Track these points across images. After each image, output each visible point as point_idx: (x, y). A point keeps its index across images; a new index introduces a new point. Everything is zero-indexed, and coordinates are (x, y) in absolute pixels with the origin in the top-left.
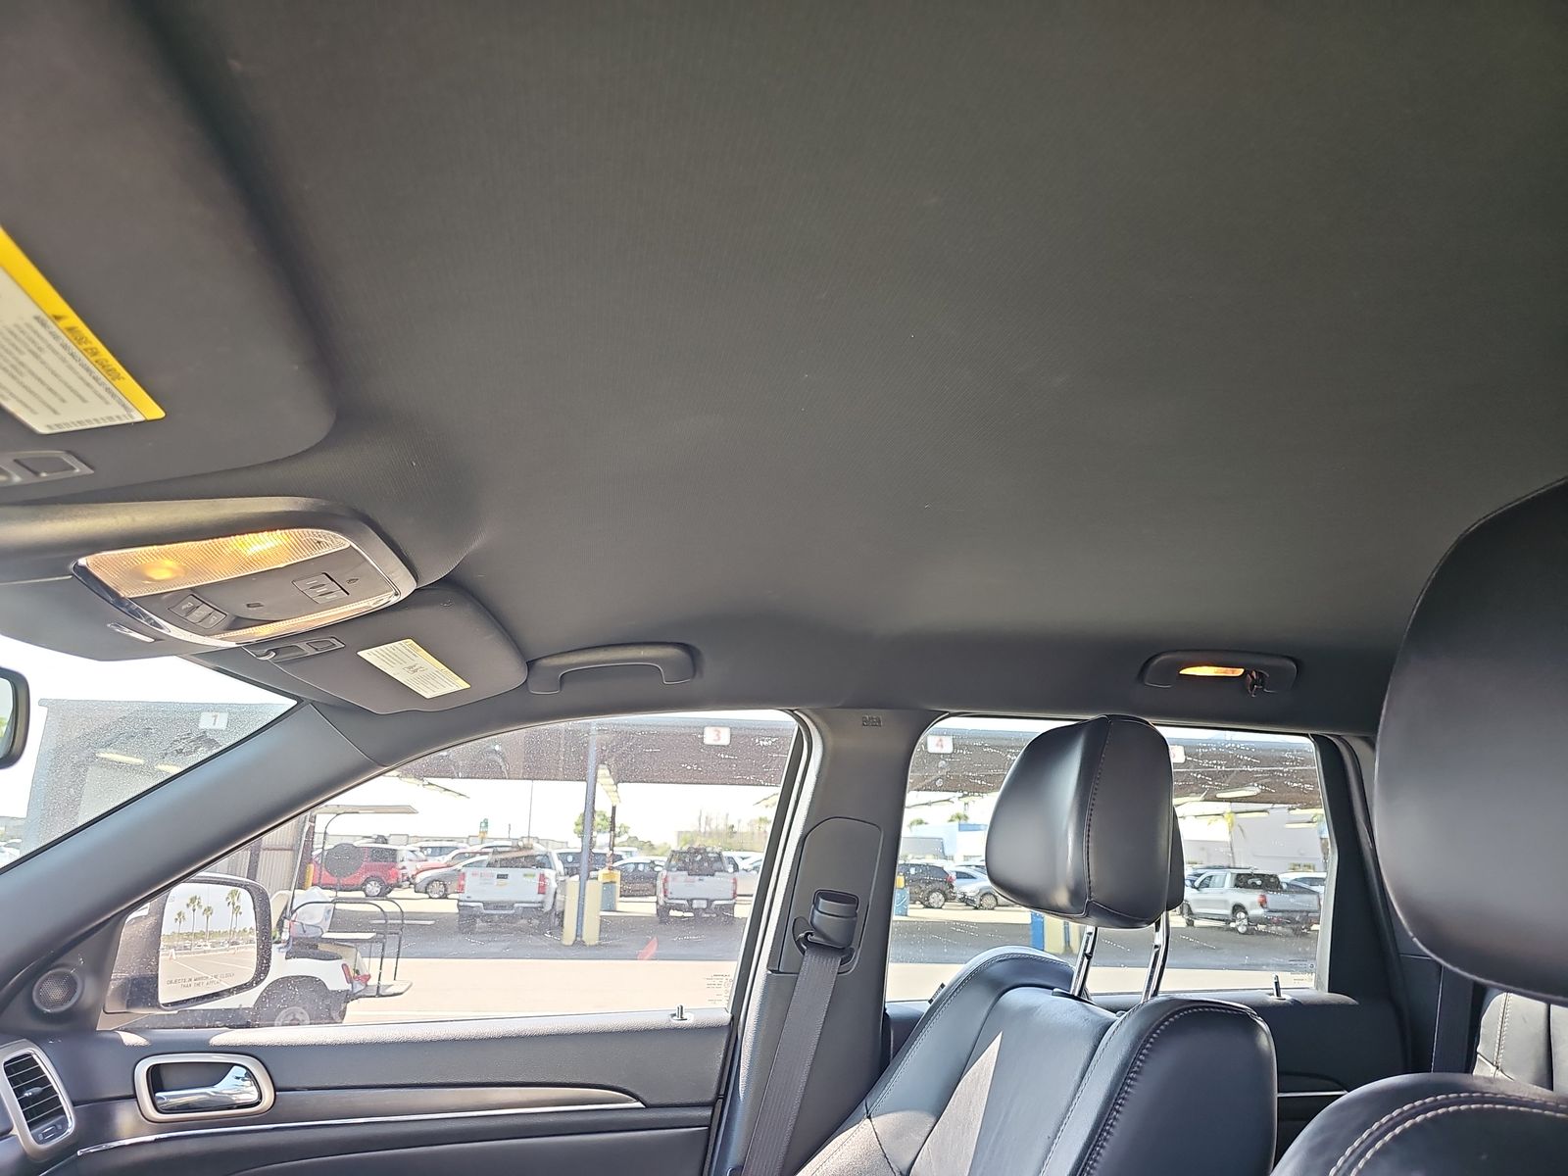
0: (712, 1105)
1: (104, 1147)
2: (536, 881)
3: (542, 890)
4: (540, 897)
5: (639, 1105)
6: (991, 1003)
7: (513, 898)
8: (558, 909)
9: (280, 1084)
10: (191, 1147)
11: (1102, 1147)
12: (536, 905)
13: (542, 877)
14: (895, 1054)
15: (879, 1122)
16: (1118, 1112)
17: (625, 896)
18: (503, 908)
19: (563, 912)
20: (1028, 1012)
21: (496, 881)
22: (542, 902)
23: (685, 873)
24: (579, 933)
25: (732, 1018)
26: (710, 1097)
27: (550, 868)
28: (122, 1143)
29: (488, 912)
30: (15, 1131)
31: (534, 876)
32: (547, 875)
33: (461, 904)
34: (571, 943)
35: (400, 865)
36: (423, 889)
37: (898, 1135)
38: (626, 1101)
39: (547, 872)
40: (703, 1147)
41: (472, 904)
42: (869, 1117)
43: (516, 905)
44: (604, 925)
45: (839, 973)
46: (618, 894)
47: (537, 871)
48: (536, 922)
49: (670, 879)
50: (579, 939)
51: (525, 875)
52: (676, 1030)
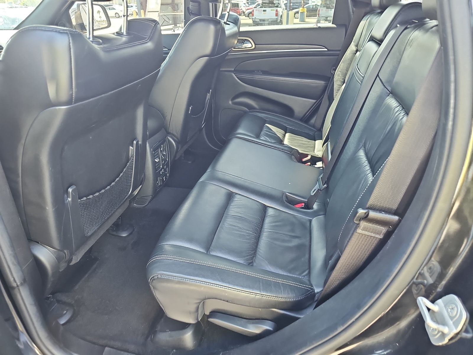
2: (275, 12)
3: (277, 15)
4: (276, 17)
7: (268, 18)
12: (275, 20)
13: (277, 11)
17: (308, 17)
21: (263, 12)
22: (277, 19)
23: (326, 8)
27: (280, 7)
29: (261, 22)
31: (274, 10)
32: (278, 10)
33: (253, 20)
35: (240, 8)
36: (247, 16)
39: (278, 9)
41: (256, 20)
43: (269, 20)
46: (306, 16)
47: (275, 9)
49: (321, 10)
51: (271, 10)
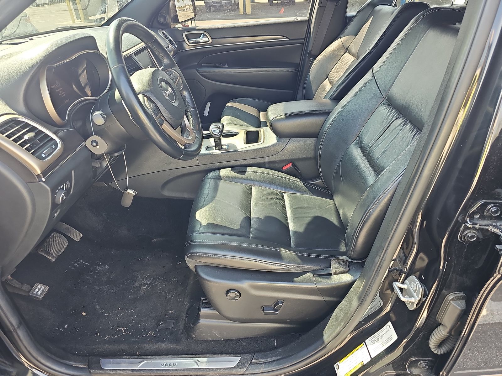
0: (304, 39)
1: (183, 50)
5: (288, 39)
6: (372, 9)
8: (236, 2)
9: (212, 37)
10: (198, 50)
11: (387, 32)
14: (348, 24)
15: (342, 39)
16: (392, 25)
18: (219, 3)
19: (239, 3)
20: (380, 10)
24: (244, 10)
25: (309, 19)
26: (304, 37)
28: (187, 50)
30: (170, 46)
34: (242, 14)
37: (346, 41)
38: (286, 39)
40: (302, 48)
42: (340, 38)
44: (252, 7)
45: (336, 6)
48: (230, 7)
50: (245, 12)
52: (296, 22)
